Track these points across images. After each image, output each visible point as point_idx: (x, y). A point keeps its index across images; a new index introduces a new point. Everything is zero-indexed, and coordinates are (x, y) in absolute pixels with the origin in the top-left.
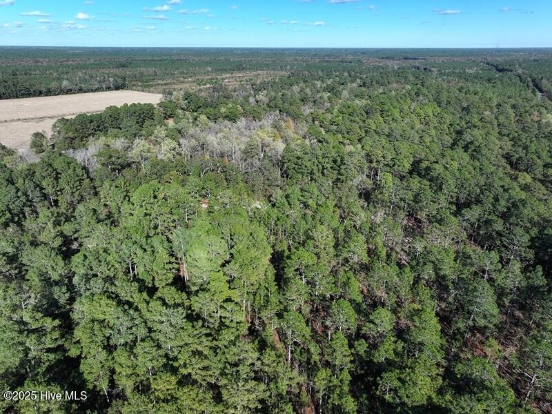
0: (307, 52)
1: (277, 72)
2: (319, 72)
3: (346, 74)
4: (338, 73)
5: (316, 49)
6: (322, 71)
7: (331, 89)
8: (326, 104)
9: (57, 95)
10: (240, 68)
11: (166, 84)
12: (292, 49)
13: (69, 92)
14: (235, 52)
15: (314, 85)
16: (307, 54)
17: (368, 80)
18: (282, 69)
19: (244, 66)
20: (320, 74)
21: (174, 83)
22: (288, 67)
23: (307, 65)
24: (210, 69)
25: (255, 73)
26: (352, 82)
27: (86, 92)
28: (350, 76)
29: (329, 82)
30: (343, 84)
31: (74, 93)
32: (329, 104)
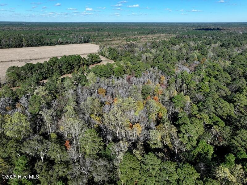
0: (189, 24)
1: (171, 35)
2: (194, 35)
3: (211, 38)
4: (205, 37)
5: (194, 23)
6: (196, 35)
7: (200, 48)
8: (195, 61)
9: (55, 45)
10: (152, 32)
11: (111, 40)
12: (182, 23)
13: (61, 43)
14: (154, 24)
15: (189, 45)
16: (189, 25)
17: (226, 43)
18: (174, 33)
19: (154, 31)
20: (195, 37)
21: (115, 40)
22: (178, 32)
23: (188, 31)
24: (136, 33)
25: (159, 35)
26: (215, 43)
27: (69, 44)
28: (213, 38)
29: (200, 43)
30: (208, 44)
31: (64, 44)
32: (198, 62)
